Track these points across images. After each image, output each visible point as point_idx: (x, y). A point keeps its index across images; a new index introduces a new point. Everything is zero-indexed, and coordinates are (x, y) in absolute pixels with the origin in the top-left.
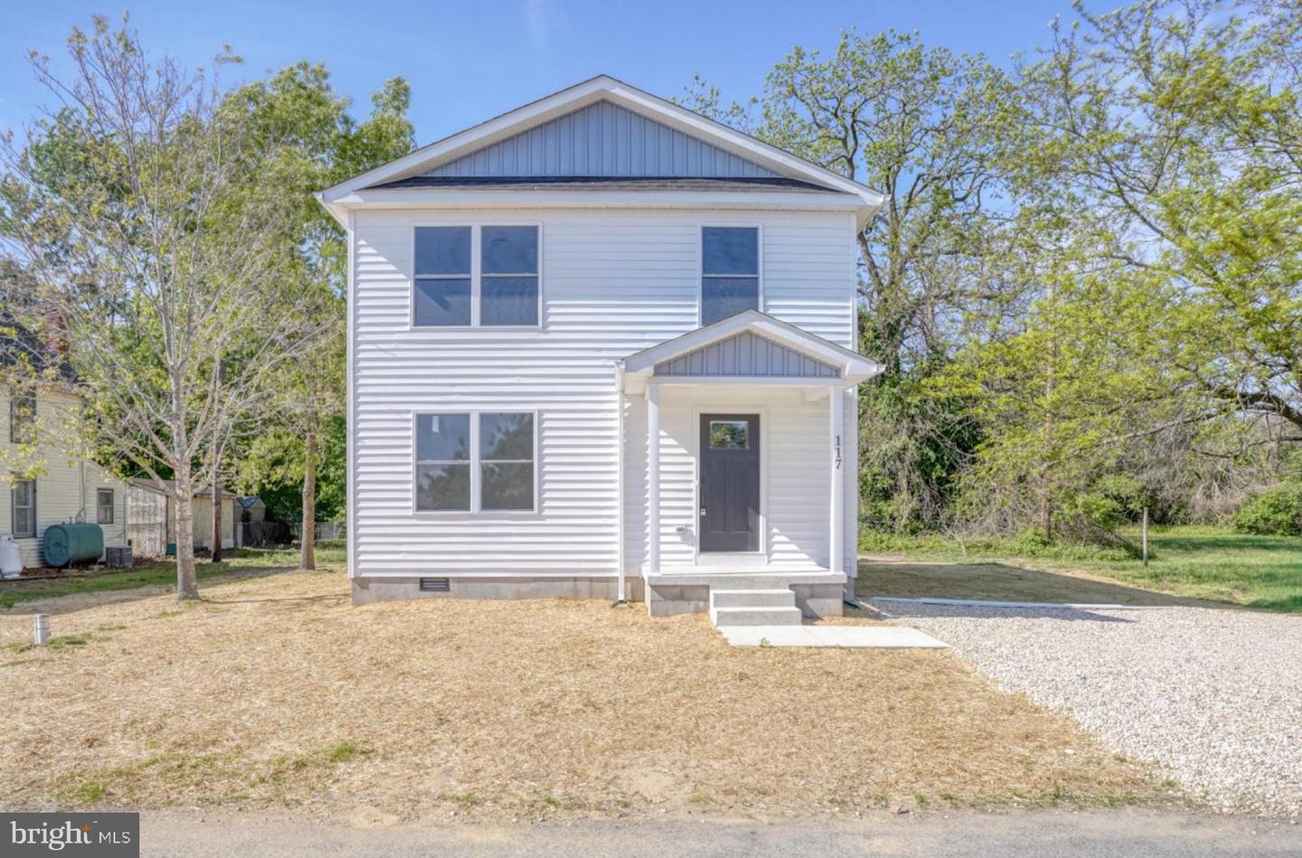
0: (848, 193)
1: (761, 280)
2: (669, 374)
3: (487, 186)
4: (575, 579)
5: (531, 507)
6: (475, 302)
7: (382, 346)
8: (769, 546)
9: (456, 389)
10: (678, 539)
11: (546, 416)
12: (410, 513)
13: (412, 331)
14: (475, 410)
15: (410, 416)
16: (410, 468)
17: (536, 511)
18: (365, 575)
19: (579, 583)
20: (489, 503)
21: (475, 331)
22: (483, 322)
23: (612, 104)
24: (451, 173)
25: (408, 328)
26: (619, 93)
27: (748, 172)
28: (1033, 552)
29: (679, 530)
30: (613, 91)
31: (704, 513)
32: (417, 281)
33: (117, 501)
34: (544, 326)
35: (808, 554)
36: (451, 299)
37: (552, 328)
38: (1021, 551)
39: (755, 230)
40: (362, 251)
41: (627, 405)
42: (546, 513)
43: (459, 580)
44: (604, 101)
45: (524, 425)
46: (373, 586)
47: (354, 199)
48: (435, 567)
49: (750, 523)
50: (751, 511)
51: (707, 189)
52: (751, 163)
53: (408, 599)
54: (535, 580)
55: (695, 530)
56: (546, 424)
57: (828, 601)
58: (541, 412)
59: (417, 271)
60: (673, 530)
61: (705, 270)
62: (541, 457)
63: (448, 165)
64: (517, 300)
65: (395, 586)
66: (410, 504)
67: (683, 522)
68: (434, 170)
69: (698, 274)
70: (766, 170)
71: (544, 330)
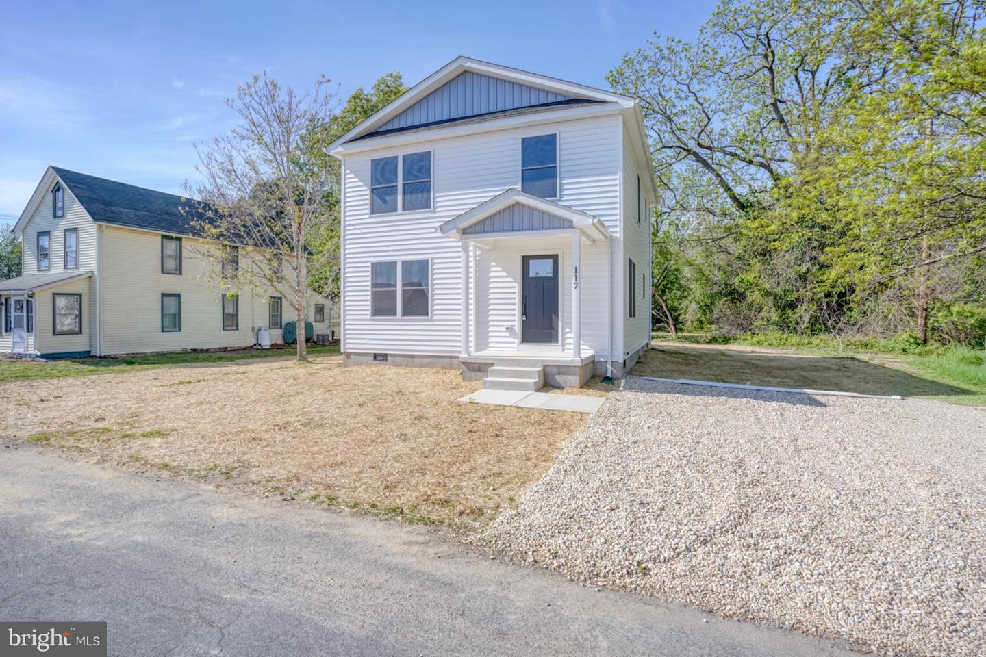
0: (611, 102)
1: (558, 168)
2: (471, 233)
3: (403, 132)
4: (451, 357)
5: (427, 315)
6: (400, 198)
7: (357, 227)
8: (563, 340)
9: (391, 248)
10: (508, 334)
11: (435, 261)
12: (368, 317)
13: (370, 218)
14: (399, 259)
15: (369, 264)
16: (369, 293)
17: (430, 317)
18: (348, 351)
19: (453, 360)
20: (406, 312)
21: (400, 215)
22: (404, 209)
23: (469, 72)
24: (389, 127)
25: (367, 216)
26: (470, 65)
27: (551, 99)
28: (904, 350)
29: (507, 328)
30: (467, 65)
31: (524, 318)
32: (373, 190)
33: (326, 311)
34: (434, 209)
35: (589, 346)
36: (387, 198)
37: (439, 209)
38: (893, 349)
39: (555, 135)
40: (348, 176)
41: (478, 253)
42: (435, 318)
43: (392, 355)
44: (466, 71)
45: (423, 267)
46: (352, 357)
47: (340, 149)
48: (380, 348)
49: (554, 325)
50: (554, 317)
51: (520, 114)
52: (552, 93)
53: (368, 365)
54: (430, 356)
55: (518, 328)
56: (435, 266)
57: (570, 377)
58: (432, 259)
59: (372, 185)
60: (504, 329)
61: (523, 166)
62: (433, 285)
63: (387, 123)
64: (420, 195)
65: (362, 358)
66: (369, 313)
67: (509, 324)
68: (380, 128)
69: (520, 168)
70: (562, 95)
71: (434, 212)
